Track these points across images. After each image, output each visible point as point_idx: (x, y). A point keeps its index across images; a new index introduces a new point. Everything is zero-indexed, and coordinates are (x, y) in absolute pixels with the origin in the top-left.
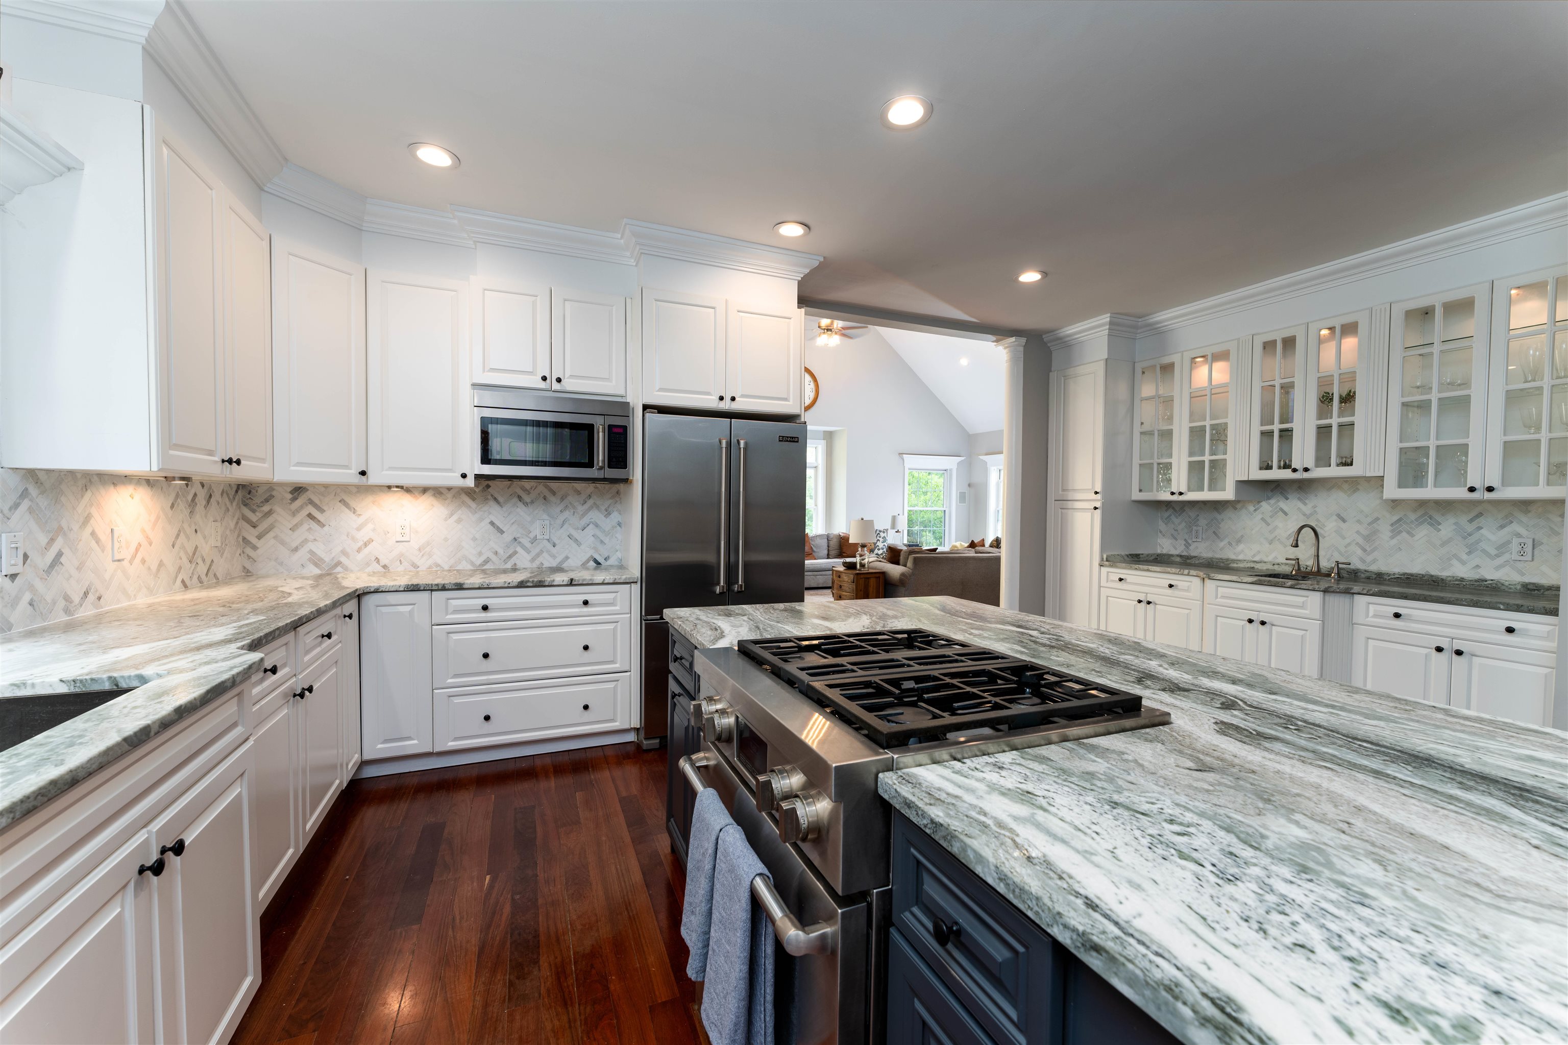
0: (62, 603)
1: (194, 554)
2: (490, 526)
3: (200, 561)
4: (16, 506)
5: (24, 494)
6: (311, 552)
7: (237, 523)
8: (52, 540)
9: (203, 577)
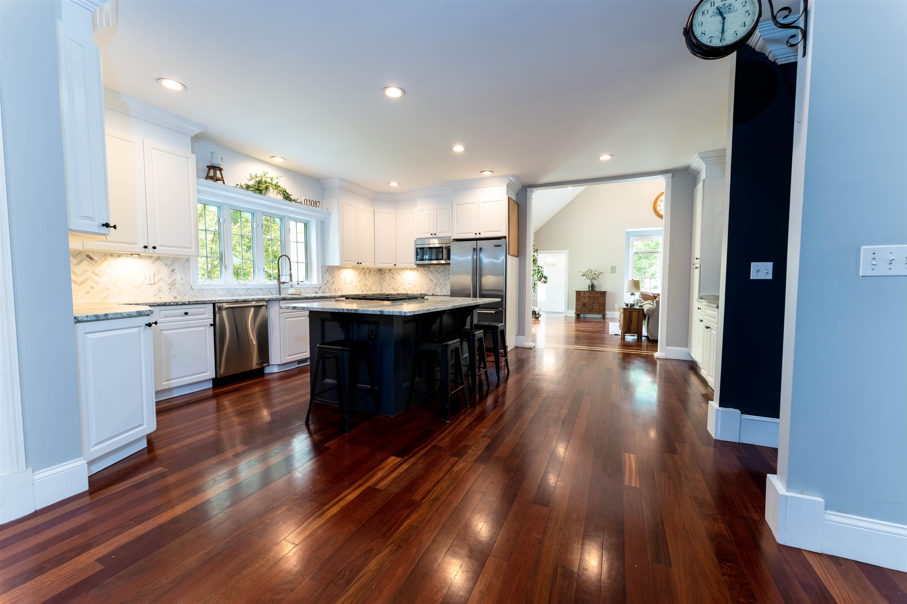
0: (334, 290)
1: (365, 285)
2: (429, 279)
3: (367, 286)
4: (326, 272)
5: (328, 270)
6: (392, 286)
7: (379, 279)
8: (333, 279)
9: (368, 290)
